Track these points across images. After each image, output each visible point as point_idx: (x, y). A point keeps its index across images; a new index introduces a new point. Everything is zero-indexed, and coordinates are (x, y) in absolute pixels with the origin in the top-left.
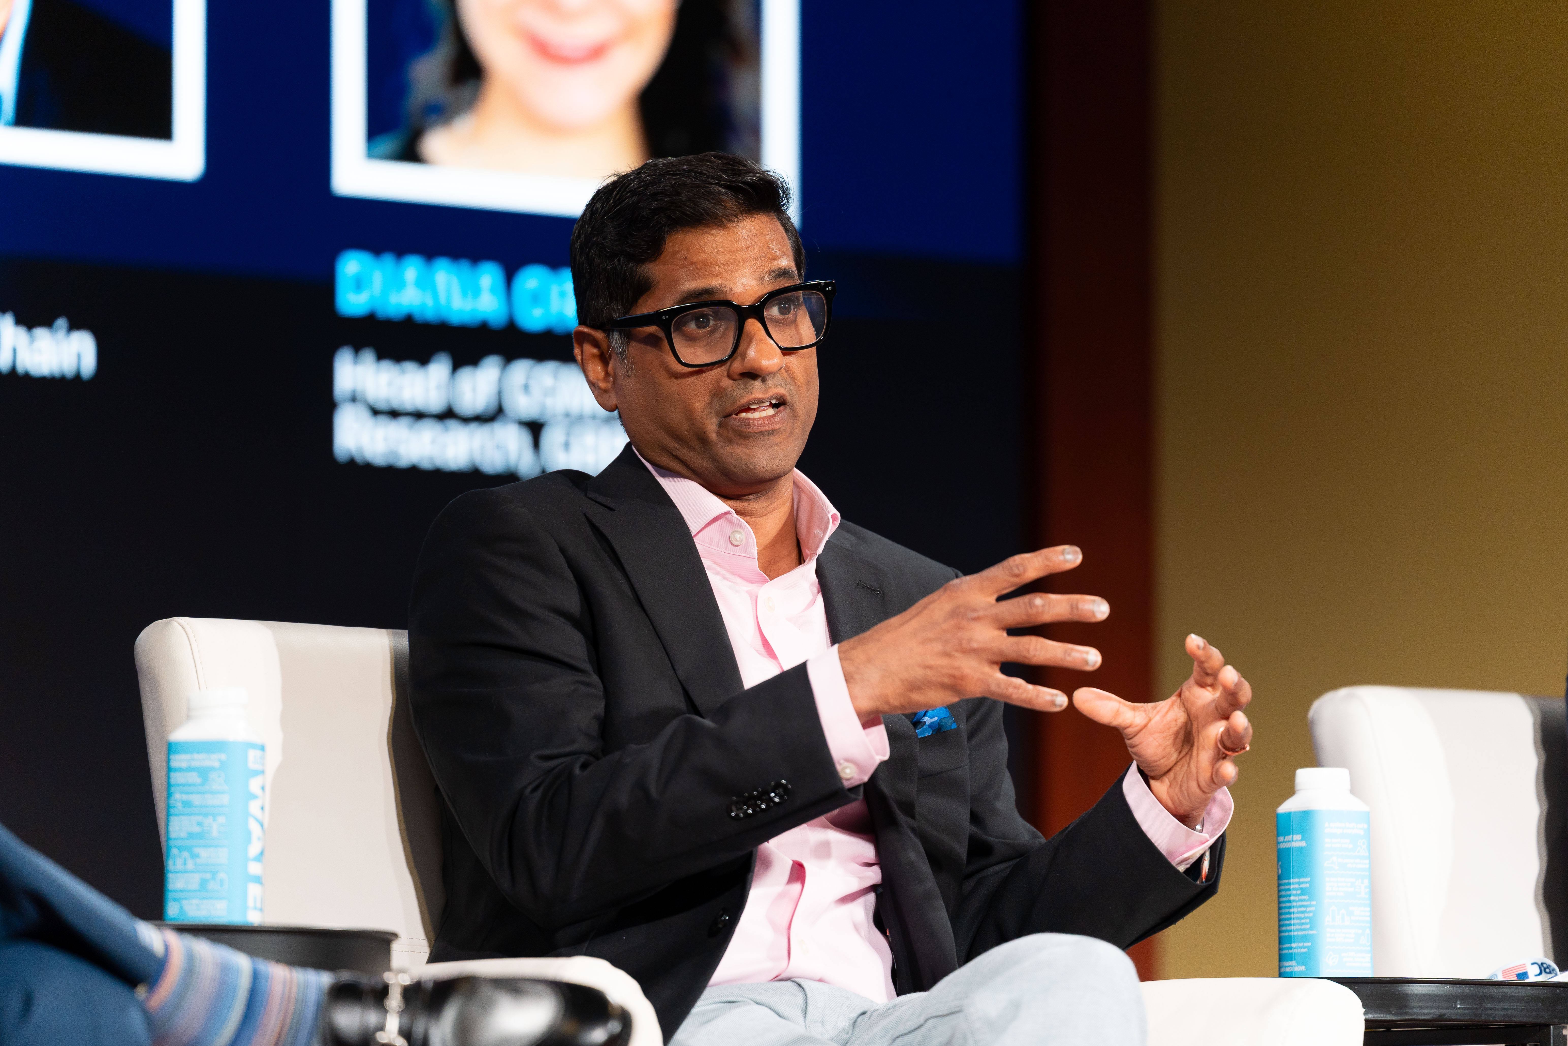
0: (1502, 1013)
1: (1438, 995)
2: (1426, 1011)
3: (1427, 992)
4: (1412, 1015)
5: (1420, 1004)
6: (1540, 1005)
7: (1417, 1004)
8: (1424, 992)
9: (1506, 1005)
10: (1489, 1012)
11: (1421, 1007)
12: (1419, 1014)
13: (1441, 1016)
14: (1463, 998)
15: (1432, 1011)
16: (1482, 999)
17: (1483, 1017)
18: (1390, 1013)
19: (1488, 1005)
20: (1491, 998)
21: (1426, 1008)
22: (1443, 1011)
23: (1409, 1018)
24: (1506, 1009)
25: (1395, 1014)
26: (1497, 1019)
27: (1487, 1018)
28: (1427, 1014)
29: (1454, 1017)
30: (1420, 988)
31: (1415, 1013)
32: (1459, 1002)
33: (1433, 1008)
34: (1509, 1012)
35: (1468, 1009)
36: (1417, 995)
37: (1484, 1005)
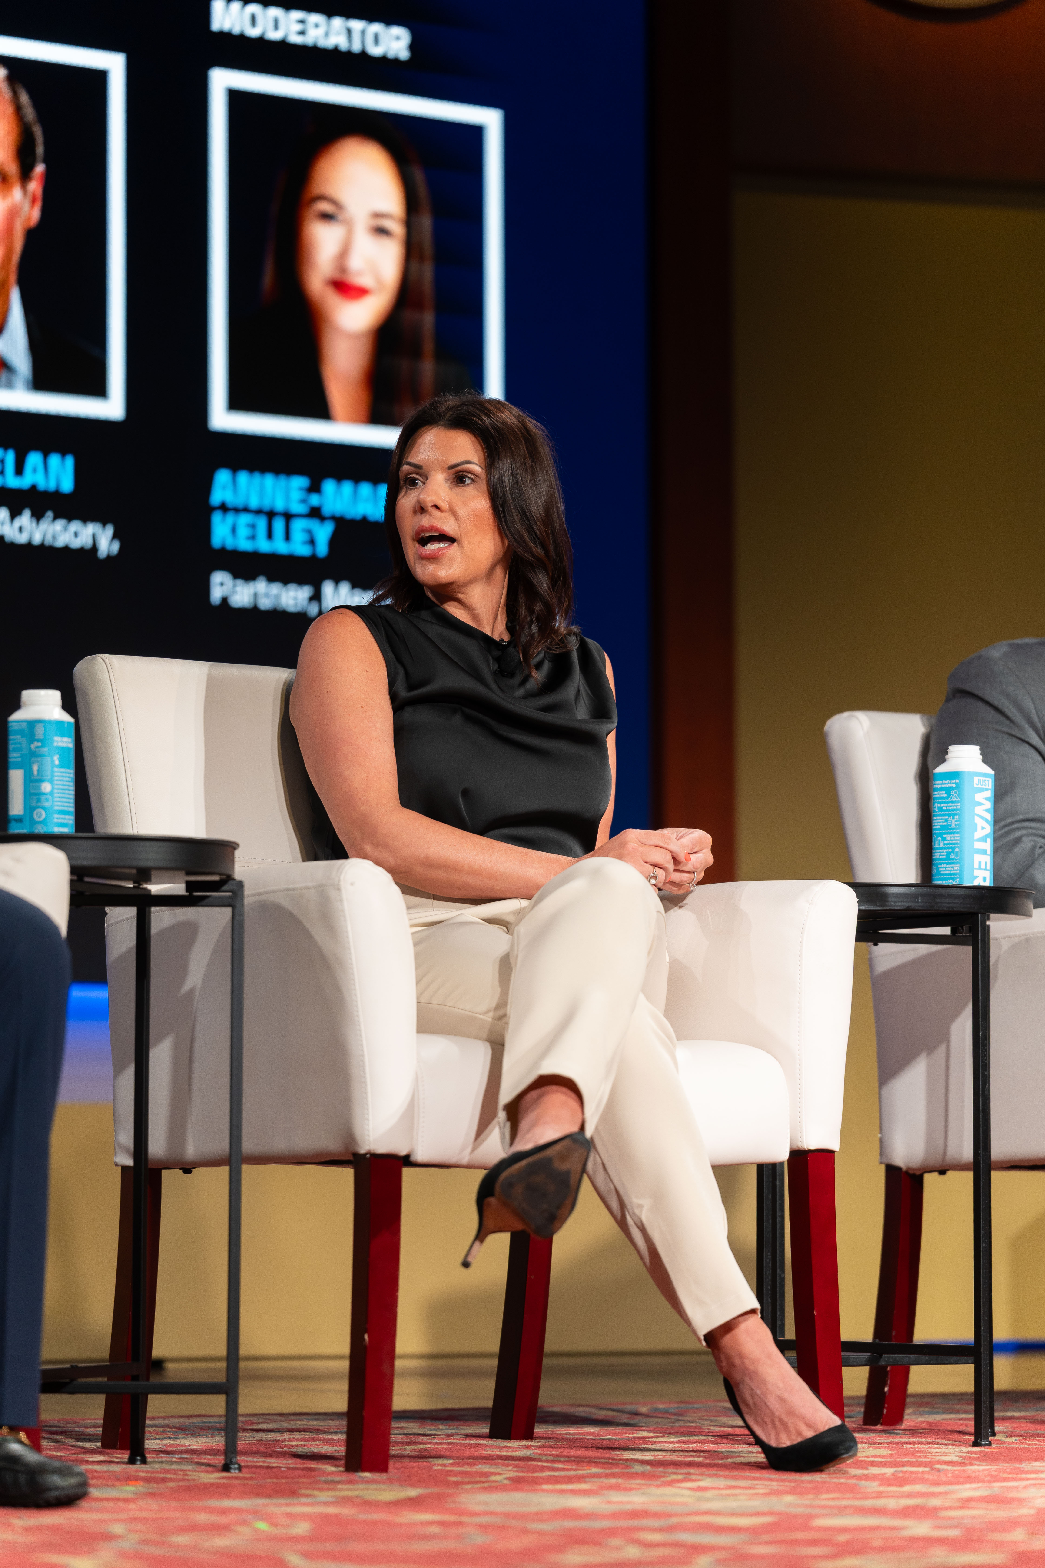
0: (947, 905)
1: (906, 894)
2: (899, 904)
3: (899, 892)
4: (890, 906)
5: (896, 900)
6: (972, 900)
7: (893, 899)
8: (897, 892)
9: (950, 900)
10: (940, 904)
11: (896, 902)
12: (894, 906)
13: (908, 907)
14: (922, 895)
15: (903, 904)
16: (935, 896)
17: (935, 908)
18: (876, 905)
19: (939, 900)
20: (941, 896)
21: (899, 902)
22: (910, 904)
23: (888, 908)
24: (950, 903)
25: (880, 906)
26: (945, 909)
27: (938, 908)
28: (900, 906)
29: (917, 908)
30: (895, 889)
31: (892, 905)
32: (920, 898)
33: (903, 902)
34: (952, 905)
35: (926, 902)
36: (893, 894)
37: (936, 900)
